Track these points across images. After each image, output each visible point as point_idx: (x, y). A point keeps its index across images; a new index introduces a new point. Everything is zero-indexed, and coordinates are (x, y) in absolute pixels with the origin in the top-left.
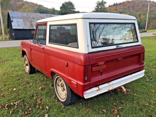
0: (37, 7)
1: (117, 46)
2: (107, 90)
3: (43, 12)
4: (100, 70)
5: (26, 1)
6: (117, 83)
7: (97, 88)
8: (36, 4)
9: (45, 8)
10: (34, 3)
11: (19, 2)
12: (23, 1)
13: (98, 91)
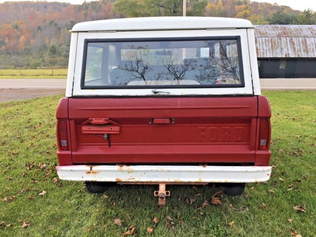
0: (275, 12)
1: (154, 90)
2: (114, 180)
3: (287, 20)
4: (103, 134)
5: (254, 2)
6: (145, 172)
7: (87, 168)
8: (275, 6)
9: (294, 11)
10: (270, 4)
11: (240, 6)
12: (250, 2)
13: (90, 174)
